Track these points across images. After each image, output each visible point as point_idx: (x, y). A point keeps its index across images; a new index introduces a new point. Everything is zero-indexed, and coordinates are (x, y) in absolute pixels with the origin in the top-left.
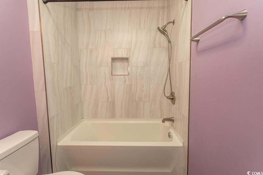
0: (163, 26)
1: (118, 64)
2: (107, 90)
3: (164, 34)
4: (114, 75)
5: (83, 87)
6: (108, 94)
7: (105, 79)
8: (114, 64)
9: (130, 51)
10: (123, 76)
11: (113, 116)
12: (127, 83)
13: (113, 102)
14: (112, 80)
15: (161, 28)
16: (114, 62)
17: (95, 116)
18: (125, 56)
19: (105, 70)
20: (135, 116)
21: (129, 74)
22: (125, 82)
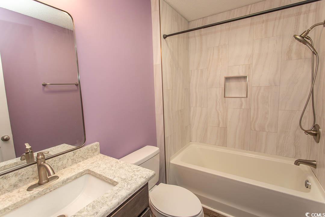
0: (304, 32)
1: (233, 84)
2: (218, 114)
3: (305, 42)
4: (227, 97)
5: (192, 109)
6: (219, 118)
7: (216, 102)
8: (227, 84)
9: (249, 68)
10: (239, 98)
11: (224, 144)
12: (243, 107)
13: (225, 129)
14: (225, 103)
15: (300, 36)
16: (228, 82)
17: (203, 140)
18: (242, 74)
19: (217, 92)
20: (254, 149)
21: (247, 97)
22: (241, 105)
